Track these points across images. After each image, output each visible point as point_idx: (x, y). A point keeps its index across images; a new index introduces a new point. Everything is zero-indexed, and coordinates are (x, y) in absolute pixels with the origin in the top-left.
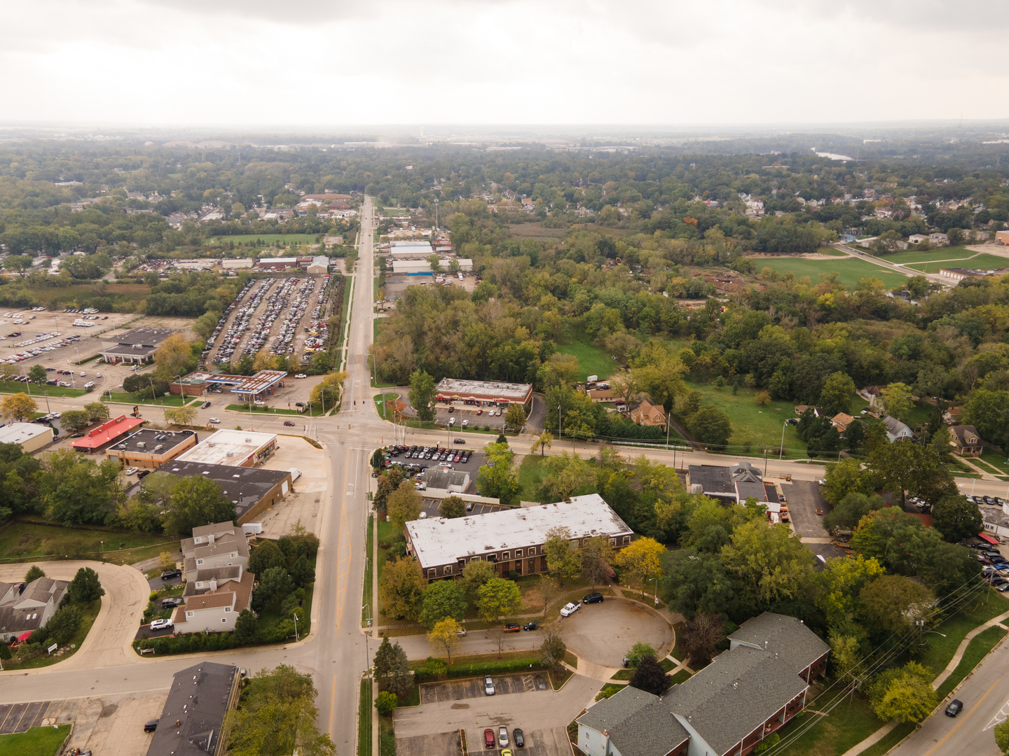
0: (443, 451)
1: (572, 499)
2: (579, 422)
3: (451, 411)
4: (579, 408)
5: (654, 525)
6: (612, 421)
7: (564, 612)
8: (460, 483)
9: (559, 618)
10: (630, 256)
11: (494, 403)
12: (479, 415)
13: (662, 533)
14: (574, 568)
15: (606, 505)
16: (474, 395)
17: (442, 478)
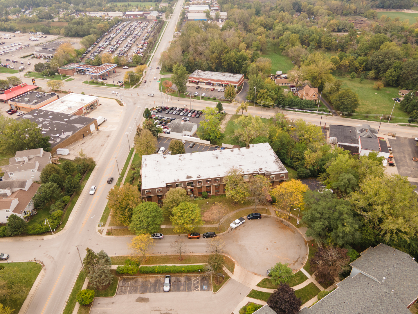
0: (187, 110)
1: (251, 145)
2: (266, 97)
3: (198, 88)
4: (267, 88)
5: (303, 164)
6: (286, 96)
7: (233, 225)
8: (190, 130)
9: (229, 229)
10: (309, 10)
11: (222, 85)
12: (212, 91)
13: (308, 171)
14: (242, 196)
15: (273, 151)
16: (210, 80)
17: (180, 126)
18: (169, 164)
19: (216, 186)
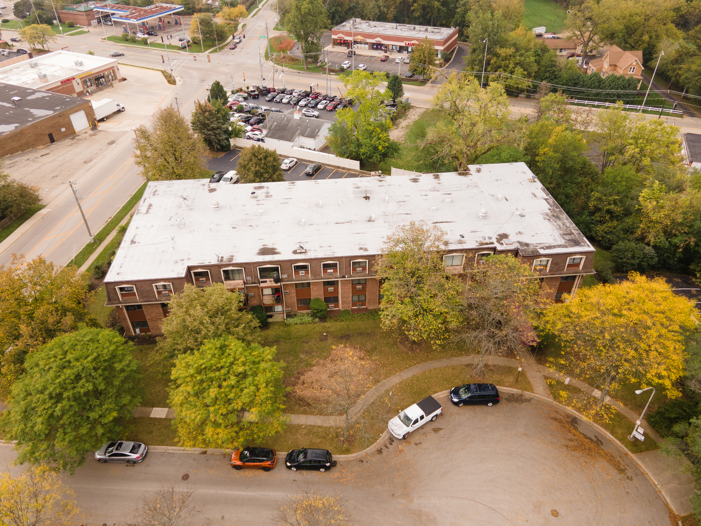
0: (317, 96)
1: (472, 168)
2: (511, 66)
3: (350, 55)
4: (515, 45)
5: (629, 231)
6: (562, 65)
7: (397, 427)
8: (313, 135)
9: (384, 437)
11: (406, 48)
12: (383, 61)
13: (649, 250)
14: (437, 324)
15: (539, 185)
16: (380, 36)
17: (290, 125)
18: (218, 207)
19: (354, 283)
